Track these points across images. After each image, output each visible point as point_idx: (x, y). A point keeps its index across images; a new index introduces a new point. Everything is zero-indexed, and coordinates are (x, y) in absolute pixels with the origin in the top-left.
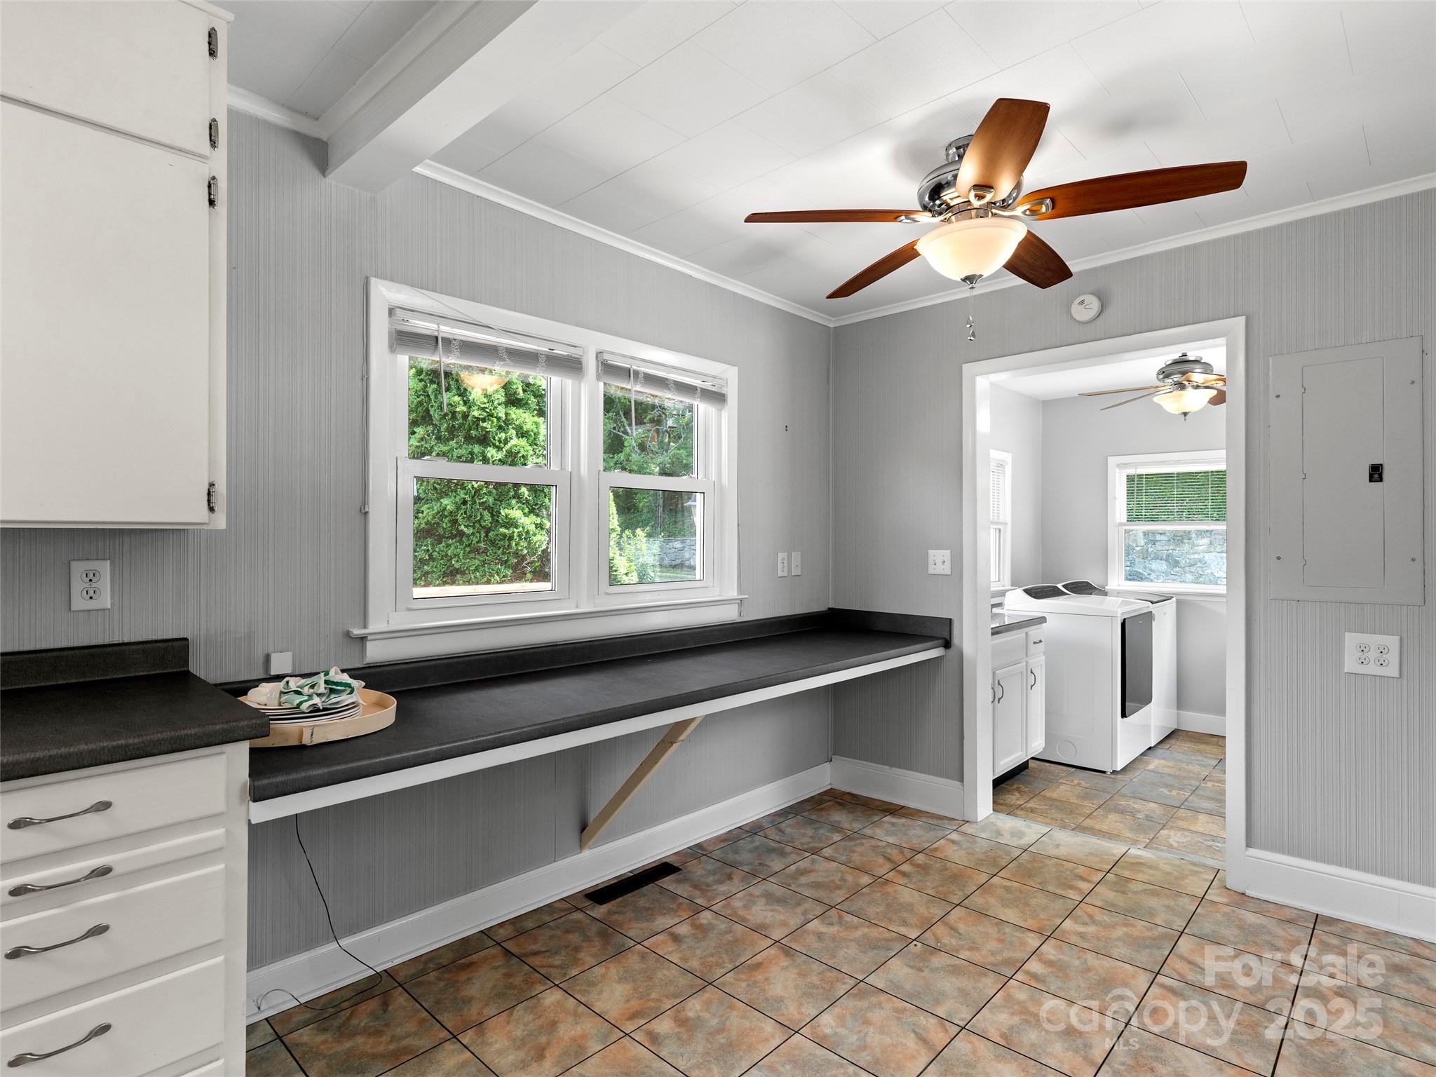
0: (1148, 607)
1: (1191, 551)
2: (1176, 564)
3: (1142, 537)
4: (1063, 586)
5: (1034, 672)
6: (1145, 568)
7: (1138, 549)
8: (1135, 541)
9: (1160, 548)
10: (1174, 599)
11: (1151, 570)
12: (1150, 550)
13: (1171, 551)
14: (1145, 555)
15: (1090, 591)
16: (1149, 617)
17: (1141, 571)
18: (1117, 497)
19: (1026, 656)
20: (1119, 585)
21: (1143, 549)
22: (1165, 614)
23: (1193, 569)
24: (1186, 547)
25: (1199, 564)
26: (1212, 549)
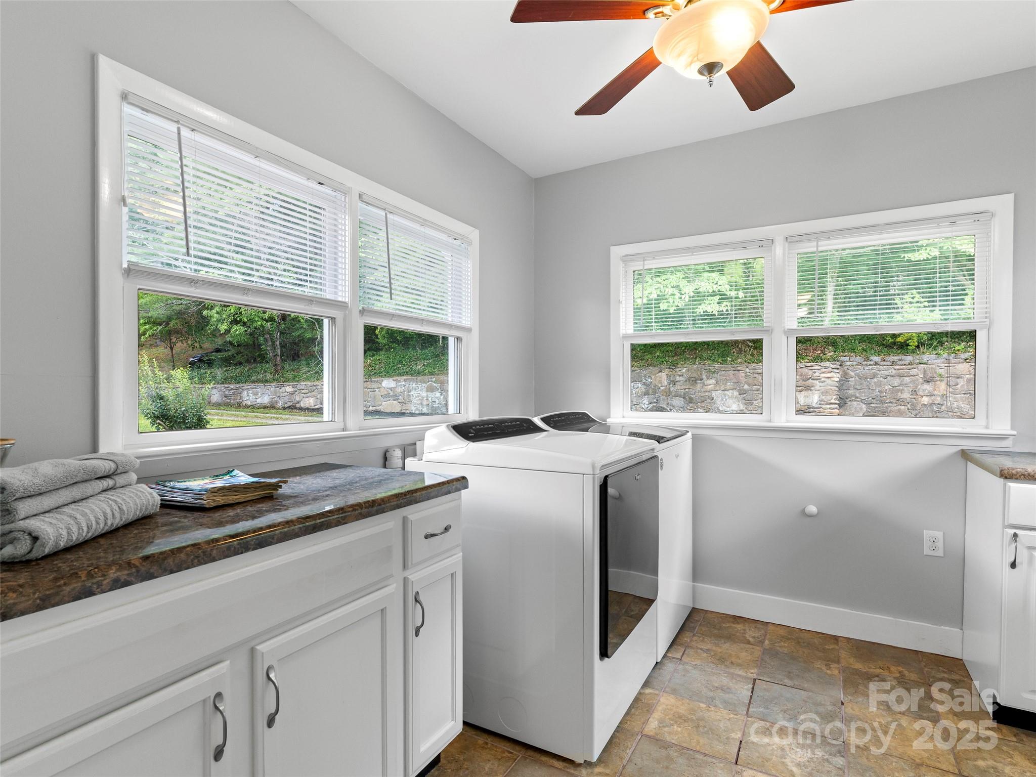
0: (653, 449)
1: (703, 390)
2: (691, 401)
3: (666, 379)
4: (543, 420)
5: (422, 598)
6: (668, 404)
7: (662, 388)
8: (660, 382)
9: (679, 387)
10: (689, 435)
11: (672, 405)
12: (672, 389)
13: (687, 390)
14: (668, 394)
15: (585, 425)
16: (652, 462)
17: (665, 407)
18: (621, 300)
19: (405, 567)
20: (623, 417)
21: (666, 389)
22: (677, 456)
23: (703, 404)
24: (699, 386)
25: (709, 401)
26: (718, 388)
